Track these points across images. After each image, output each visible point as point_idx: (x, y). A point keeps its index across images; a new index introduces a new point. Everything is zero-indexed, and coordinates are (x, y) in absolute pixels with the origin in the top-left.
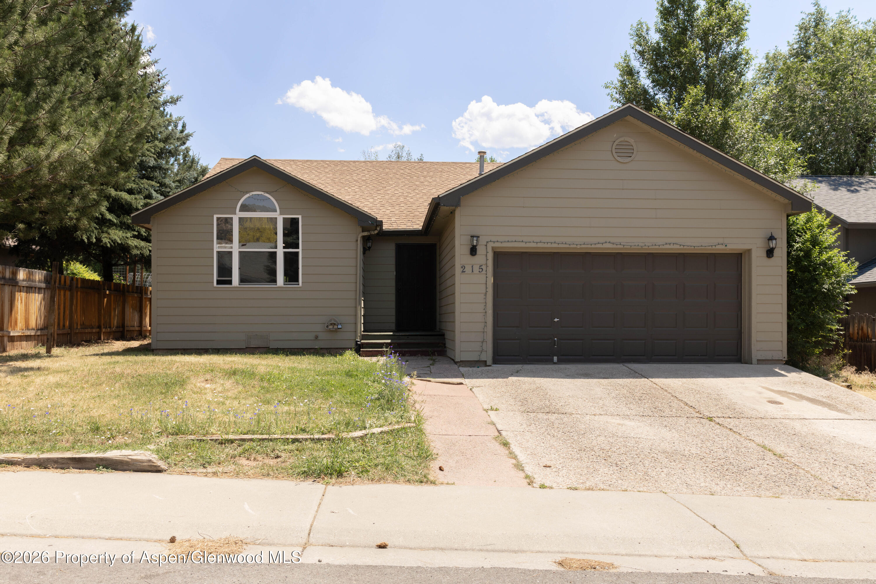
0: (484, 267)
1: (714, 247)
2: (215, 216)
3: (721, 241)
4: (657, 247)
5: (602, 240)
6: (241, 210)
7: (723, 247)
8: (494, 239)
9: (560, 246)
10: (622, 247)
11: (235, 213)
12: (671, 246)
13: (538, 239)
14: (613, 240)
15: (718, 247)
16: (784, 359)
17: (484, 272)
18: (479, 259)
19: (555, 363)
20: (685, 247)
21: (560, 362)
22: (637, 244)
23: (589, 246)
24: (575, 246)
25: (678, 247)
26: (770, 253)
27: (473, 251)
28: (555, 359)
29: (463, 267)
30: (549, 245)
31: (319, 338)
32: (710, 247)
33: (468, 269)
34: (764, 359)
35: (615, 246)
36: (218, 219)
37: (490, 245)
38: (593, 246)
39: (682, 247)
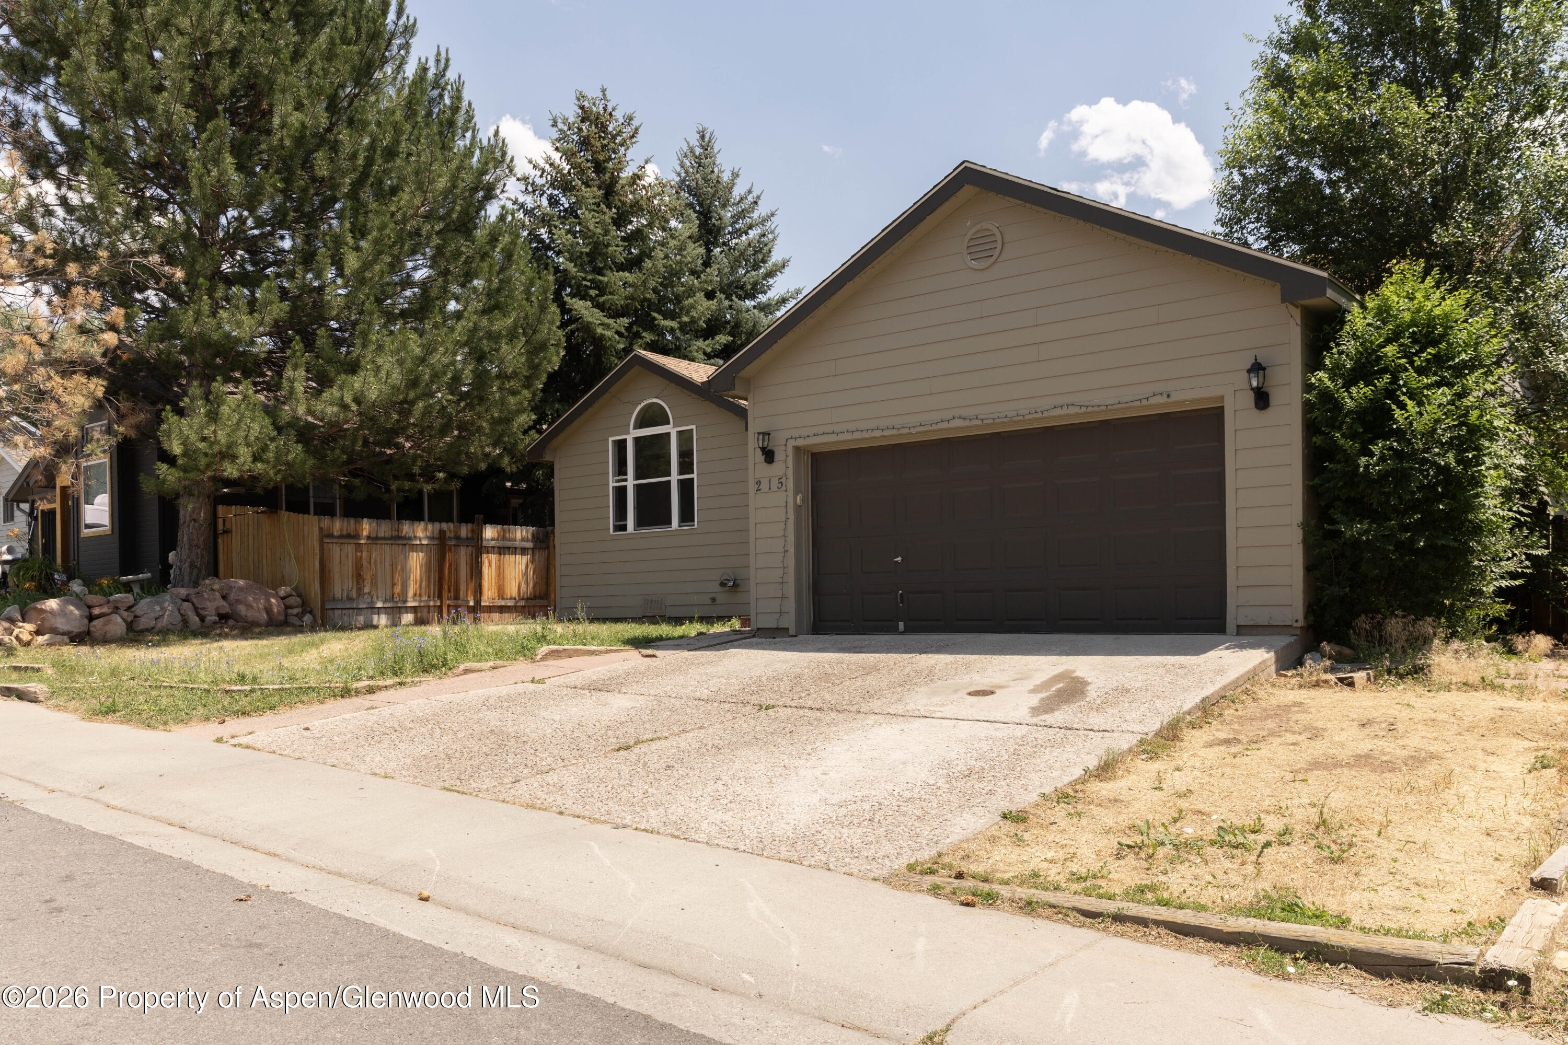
0: (783, 480)
1: (1144, 402)
2: (611, 439)
3: (1159, 387)
4: (1040, 415)
5: (948, 415)
6: (635, 428)
7: (1164, 399)
8: (796, 434)
9: (886, 433)
10: (979, 422)
11: (628, 433)
12: (1065, 411)
13: (852, 427)
14: (965, 412)
15: (1153, 401)
16: (1295, 625)
17: (784, 488)
18: (777, 468)
19: (901, 633)
20: (1090, 409)
21: (909, 630)
22: (1003, 415)
23: (928, 428)
24: (907, 431)
25: (1076, 410)
26: (1262, 399)
27: (769, 456)
28: (901, 625)
29: (759, 483)
30: (870, 434)
31: (718, 602)
32: (1138, 403)
33: (764, 486)
34: (1251, 623)
35: (967, 423)
36: (614, 442)
37: (792, 443)
38: (934, 427)
39: (1083, 410)
